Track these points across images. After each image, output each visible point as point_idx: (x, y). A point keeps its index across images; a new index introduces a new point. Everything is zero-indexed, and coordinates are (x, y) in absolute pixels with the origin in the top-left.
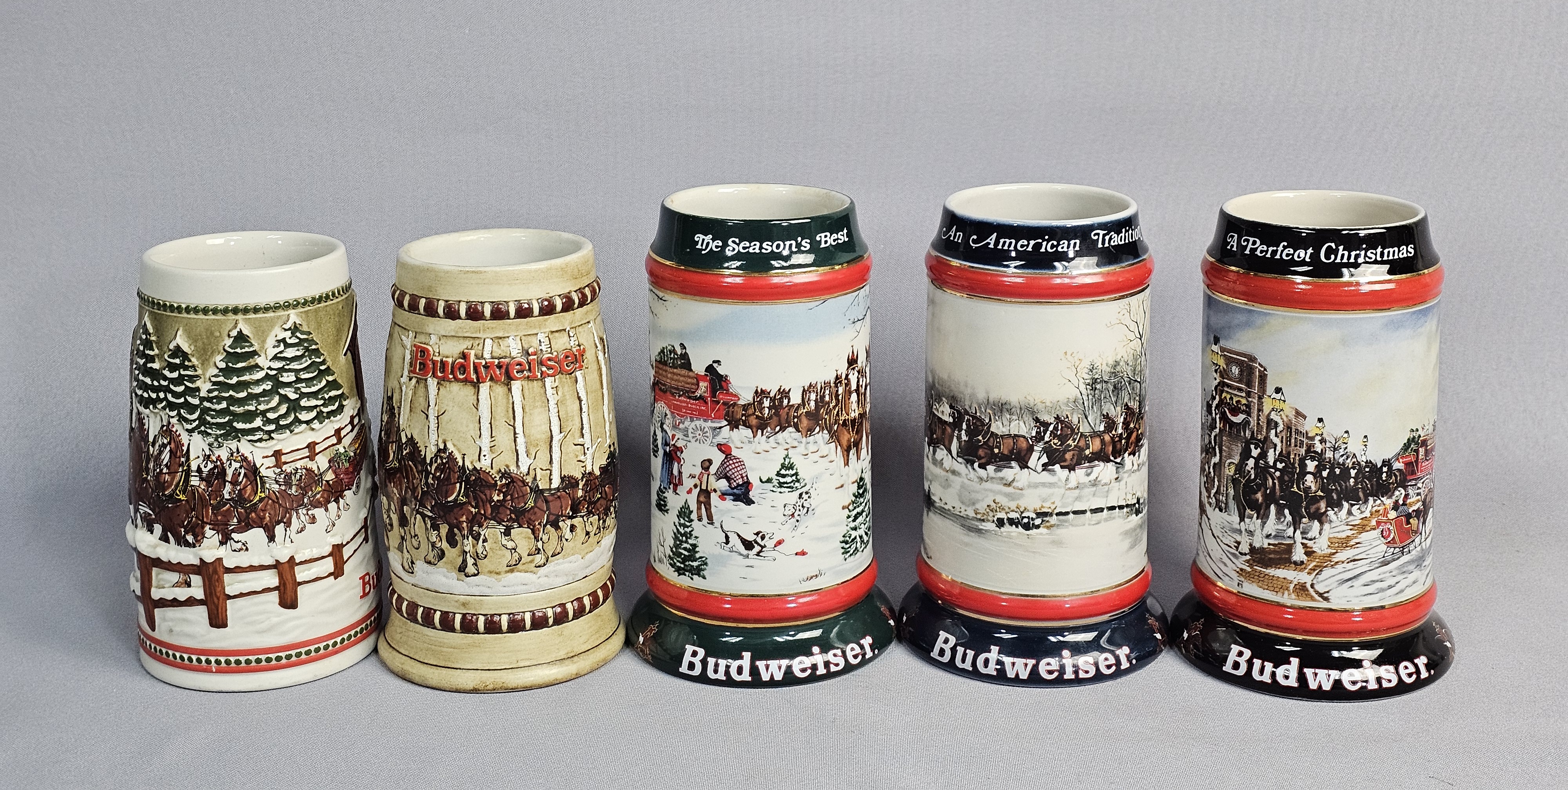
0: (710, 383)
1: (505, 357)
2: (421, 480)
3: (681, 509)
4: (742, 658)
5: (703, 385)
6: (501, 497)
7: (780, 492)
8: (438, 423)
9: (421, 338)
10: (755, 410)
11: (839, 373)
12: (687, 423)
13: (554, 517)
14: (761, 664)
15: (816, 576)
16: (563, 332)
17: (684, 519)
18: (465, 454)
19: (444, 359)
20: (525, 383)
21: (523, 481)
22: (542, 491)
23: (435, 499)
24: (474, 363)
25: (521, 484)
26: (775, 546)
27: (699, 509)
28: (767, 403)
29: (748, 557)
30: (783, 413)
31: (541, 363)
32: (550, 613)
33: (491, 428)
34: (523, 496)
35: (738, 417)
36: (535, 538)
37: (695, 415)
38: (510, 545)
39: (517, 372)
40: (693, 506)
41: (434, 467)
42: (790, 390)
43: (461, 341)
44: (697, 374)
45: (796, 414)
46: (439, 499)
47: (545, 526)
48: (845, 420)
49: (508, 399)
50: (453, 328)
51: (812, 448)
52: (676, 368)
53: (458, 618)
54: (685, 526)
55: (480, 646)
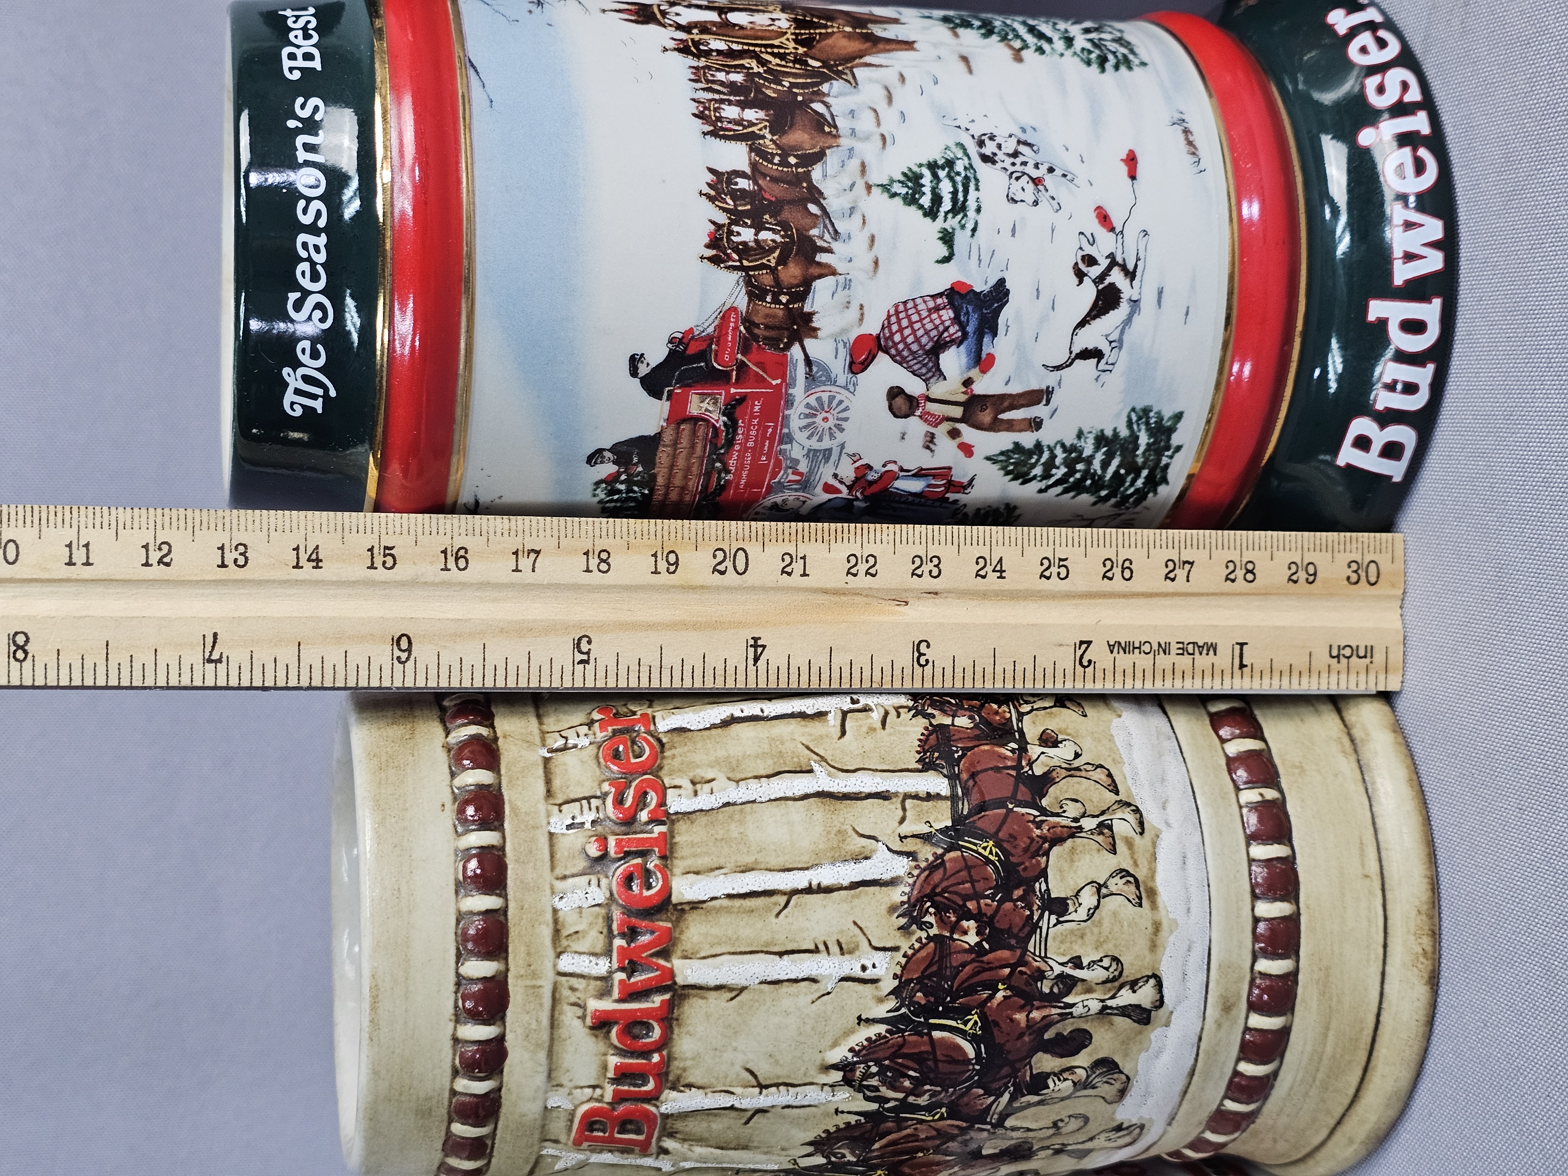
0: (689, 386)
1: (609, 919)
2: (921, 1122)
3: (1008, 473)
4: (1383, 323)
5: (696, 405)
6: (971, 925)
7: (978, 210)
8: (777, 1085)
9: (557, 1127)
10: (763, 266)
11: (672, 44)
12: (796, 452)
13: (1022, 787)
14: (1402, 273)
15: (1186, 131)
16: (552, 765)
17: (1034, 466)
18: (859, 1018)
19: (611, 1074)
20: (679, 865)
21: (932, 868)
22: (958, 819)
23: (969, 1088)
24: (621, 1000)
25: (938, 876)
26: (1112, 229)
27: (1010, 426)
28: (746, 235)
29: (1135, 303)
30: (774, 191)
31: (629, 821)
32: (1251, 796)
33: (793, 952)
34: (968, 867)
35: (781, 313)
36: (1072, 836)
37: (775, 429)
38: (1088, 899)
39: (649, 887)
40: (1003, 441)
41: (891, 1094)
42: (711, 171)
43: (563, 1032)
44: (667, 420)
45: (777, 160)
46: (970, 1078)
47: (1044, 811)
48: (796, 41)
49: (718, 910)
50: (527, 1056)
51: (865, 124)
52: (654, 477)
53: (1258, 1021)
54: (1050, 465)
55: (1327, 969)
